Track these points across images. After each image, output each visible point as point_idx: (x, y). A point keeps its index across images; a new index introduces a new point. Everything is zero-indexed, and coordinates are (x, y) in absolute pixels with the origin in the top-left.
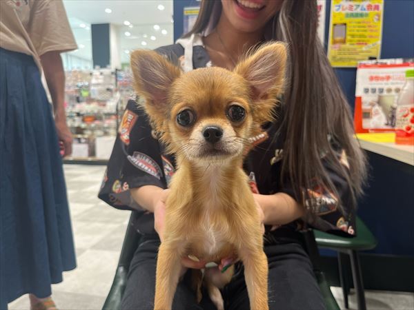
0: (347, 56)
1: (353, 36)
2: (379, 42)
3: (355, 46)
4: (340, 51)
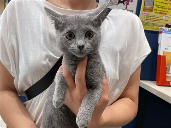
0: (152, 22)
1: (158, 6)
3: (159, 15)
4: (148, 17)
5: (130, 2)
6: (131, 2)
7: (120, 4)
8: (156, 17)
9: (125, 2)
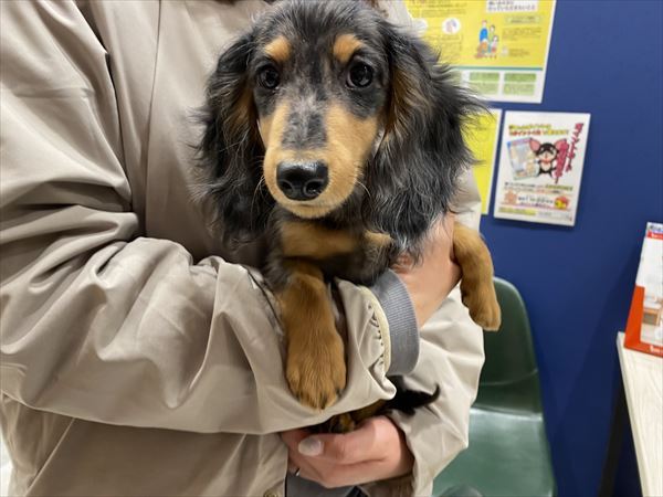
5: (564, 172)
6: (567, 170)
7: (543, 176)
9: (553, 173)
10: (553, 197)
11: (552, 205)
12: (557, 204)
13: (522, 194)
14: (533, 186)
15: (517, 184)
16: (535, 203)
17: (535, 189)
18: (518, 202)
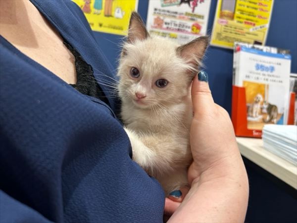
0: (233, 36)
1: (242, 12)
2: (267, 26)
3: (243, 25)
4: (227, 28)
5: (198, 3)
6: (201, 1)
7: (183, 4)
8: (240, 29)
9: (191, 2)
10: (190, 24)
11: (190, 30)
12: (193, 29)
13: (168, 20)
14: (176, 13)
15: (164, 11)
16: (177, 27)
17: (178, 16)
18: (165, 26)
